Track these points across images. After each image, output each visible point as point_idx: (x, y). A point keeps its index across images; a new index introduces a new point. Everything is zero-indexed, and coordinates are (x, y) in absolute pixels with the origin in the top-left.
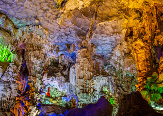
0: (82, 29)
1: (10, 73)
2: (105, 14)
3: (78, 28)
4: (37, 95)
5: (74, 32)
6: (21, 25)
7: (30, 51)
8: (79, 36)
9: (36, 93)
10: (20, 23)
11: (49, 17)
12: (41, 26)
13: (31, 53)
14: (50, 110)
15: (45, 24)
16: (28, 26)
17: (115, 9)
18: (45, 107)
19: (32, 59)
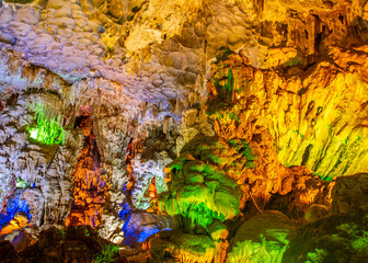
0: (187, 70)
1: (60, 162)
2: (221, 39)
3: (176, 71)
4: (116, 195)
5: (171, 78)
6: (74, 79)
7: (100, 118)
8: (183, 84)
9: (113, 191)
10: (71, 76)
11: (111, 64)
12: (104, 78)
13: (103, 123)
14: (148, 220)
15: (109, 74)
16: (85, 79)
17: (240, 28)
18: (138, 216)
19: (104, 133)
